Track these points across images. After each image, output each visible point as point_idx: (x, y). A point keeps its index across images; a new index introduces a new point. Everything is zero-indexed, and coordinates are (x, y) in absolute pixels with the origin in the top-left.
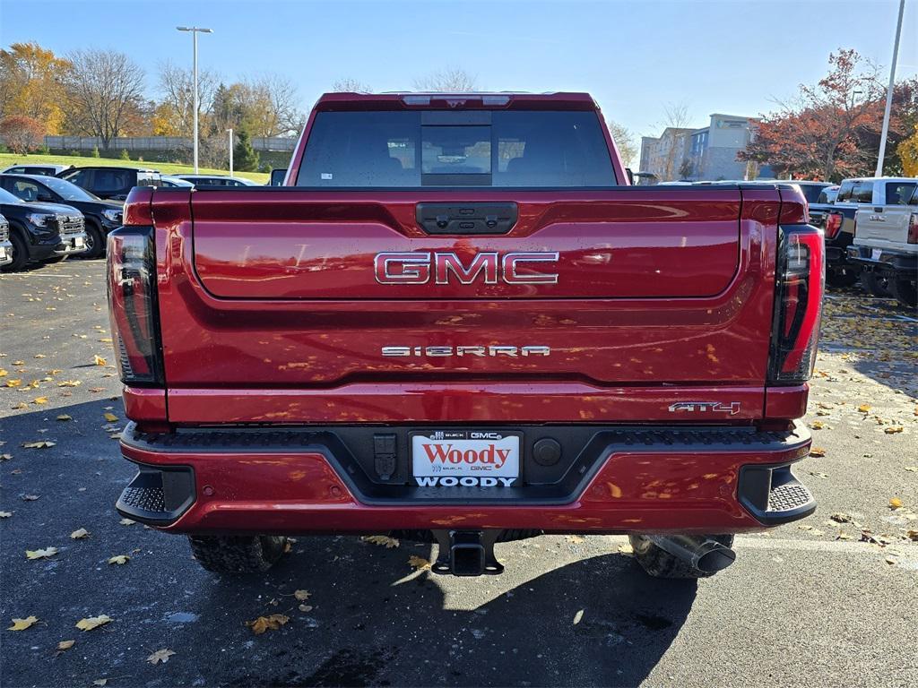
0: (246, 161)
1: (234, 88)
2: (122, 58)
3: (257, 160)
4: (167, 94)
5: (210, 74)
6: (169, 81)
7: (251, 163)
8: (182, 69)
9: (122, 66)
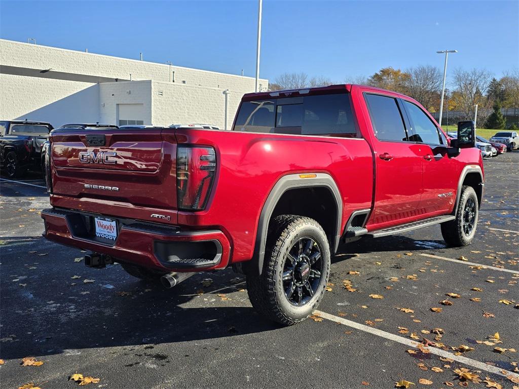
0: (497, 123)
1: (503, 80)
2: (434, 70)
3: (504, 122)
4: (457, 87)
5: (484, 73)
6: (459, 79)
7: (500, 124)
8: (468, 72)
9: (434, 74)
